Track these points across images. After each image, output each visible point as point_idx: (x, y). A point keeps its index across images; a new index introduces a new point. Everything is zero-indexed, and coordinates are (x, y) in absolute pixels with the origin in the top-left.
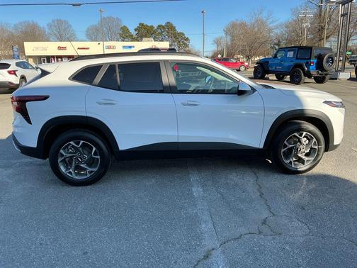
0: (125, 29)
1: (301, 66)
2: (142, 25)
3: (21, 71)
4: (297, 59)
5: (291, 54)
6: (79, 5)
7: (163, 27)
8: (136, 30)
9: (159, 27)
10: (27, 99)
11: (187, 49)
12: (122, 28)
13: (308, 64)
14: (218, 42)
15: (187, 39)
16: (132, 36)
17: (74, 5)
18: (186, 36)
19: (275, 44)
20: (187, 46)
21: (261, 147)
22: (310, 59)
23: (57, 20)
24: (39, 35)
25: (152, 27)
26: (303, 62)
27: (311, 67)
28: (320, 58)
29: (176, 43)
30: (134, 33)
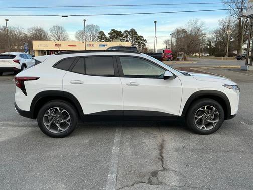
0: (102, 33)
2: (114, 30)
6: (67, 16)
7: (128, 32)
8: (109, 34)
9: (126, 32)
10: (25, 79)
11: (145, 47)
12: (100, 32)
14: (166, 43)
15: (145, 41)
16: (107, 38)
17: (63, 16)
18: (144, 39)
19: (208, 45)
20: (144, 45)
21: (180, 115)
23: (56, 26)
24: (44, 36)
25: (121, 32)
29: (137, 43)
30: (108, 36)
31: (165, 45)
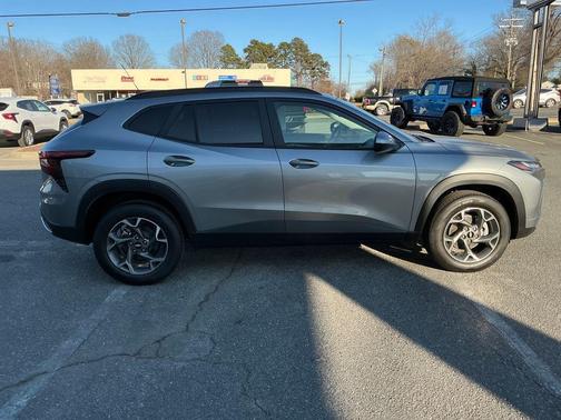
0: (228, 50)
1: (456, 108)
2: (255, 43)
3: (23, 115)
4: (452, 96)
5: (443, 89)
6: (128, 15)
7: (289, 46)
8: (245, 51)
9: (282, 45)
11: (326, 79)
12: (223, 48)
13: (468, 106)
14: (376, 69)
15: (326, 65)
16: (239, 60)
17: (119, 15)
18: (325, 60)
20: (325, 74)
22: (471, 96)
25: (271, 46)
26: (461, 102)
27: (472, 110)
28: (487, 95)
29: (308, 71)
30: (242, 55)
31: (373, 73)
